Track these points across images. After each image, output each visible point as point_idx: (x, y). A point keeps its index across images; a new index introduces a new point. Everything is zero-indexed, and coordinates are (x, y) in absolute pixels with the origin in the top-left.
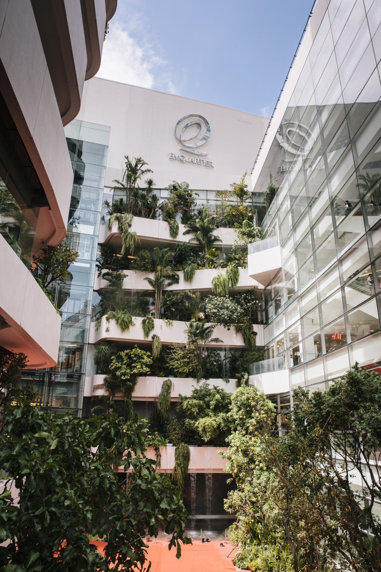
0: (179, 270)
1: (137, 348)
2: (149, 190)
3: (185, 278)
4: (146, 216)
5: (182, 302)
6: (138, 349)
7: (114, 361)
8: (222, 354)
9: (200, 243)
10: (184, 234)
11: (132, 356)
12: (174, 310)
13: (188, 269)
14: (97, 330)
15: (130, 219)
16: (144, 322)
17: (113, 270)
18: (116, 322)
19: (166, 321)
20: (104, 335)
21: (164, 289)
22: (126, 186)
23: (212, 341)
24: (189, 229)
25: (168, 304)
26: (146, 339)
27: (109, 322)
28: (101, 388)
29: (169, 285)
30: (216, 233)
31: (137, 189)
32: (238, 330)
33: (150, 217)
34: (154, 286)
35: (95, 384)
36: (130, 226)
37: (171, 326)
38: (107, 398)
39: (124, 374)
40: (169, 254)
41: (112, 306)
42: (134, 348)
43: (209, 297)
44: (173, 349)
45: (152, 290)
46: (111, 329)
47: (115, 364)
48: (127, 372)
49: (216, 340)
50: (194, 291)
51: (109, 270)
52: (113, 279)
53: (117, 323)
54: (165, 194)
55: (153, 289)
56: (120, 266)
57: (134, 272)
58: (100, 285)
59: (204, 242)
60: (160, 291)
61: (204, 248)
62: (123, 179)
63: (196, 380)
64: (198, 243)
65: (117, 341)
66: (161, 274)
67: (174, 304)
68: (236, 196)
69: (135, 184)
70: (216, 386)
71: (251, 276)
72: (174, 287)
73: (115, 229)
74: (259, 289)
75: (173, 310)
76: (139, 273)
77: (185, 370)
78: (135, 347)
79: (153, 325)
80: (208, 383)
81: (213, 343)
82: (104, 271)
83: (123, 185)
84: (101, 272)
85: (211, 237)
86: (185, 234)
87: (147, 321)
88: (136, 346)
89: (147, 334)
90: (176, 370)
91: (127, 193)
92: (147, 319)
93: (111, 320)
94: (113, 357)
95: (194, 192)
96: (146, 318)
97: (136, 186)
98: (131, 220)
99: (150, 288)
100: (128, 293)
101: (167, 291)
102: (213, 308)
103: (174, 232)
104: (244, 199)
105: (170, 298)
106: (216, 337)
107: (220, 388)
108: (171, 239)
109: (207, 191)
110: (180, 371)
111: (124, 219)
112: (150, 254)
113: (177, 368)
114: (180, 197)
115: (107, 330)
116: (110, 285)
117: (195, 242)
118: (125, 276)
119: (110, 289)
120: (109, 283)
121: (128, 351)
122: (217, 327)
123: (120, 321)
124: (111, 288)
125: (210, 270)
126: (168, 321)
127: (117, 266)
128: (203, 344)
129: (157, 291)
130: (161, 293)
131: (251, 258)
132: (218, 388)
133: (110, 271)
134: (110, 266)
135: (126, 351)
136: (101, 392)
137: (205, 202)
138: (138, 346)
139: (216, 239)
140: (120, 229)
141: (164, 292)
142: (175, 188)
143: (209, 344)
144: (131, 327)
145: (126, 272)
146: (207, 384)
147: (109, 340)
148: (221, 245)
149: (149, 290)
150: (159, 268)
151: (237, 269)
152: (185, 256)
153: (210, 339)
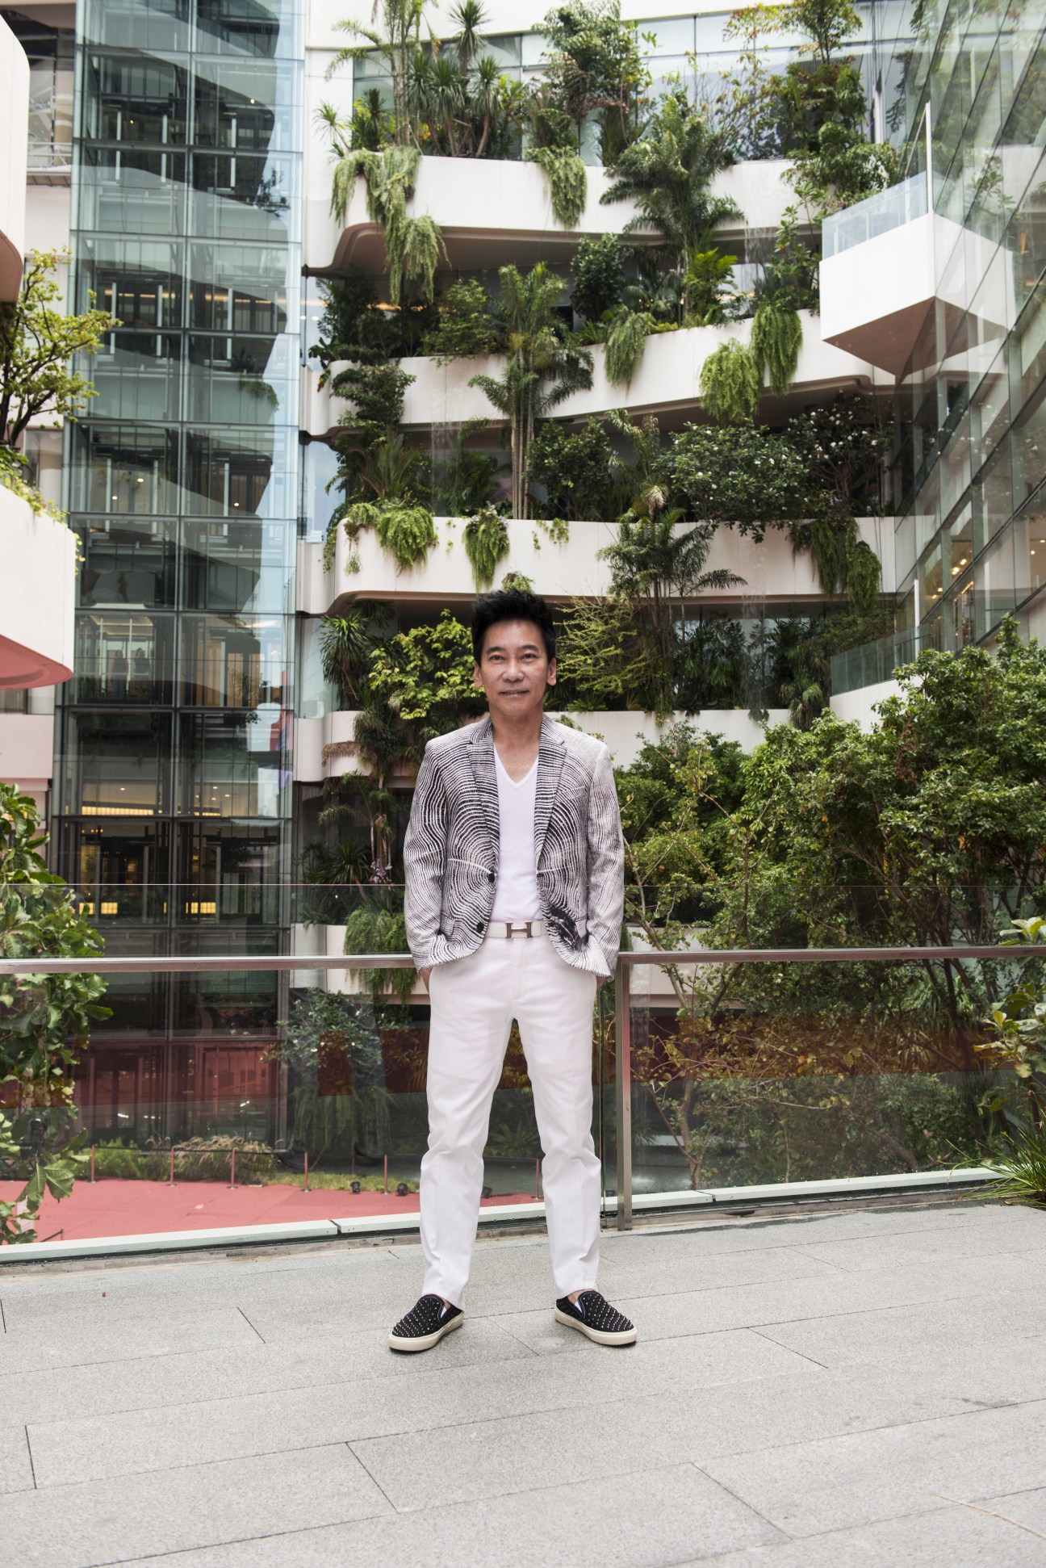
0: (591, 343)
1: (450, 620)
2: (466, 44)
3: (608, 368)
4: (466, 148)
5: (596, 455)
6: (454, 623)
7: (379, 666)
8: (748, 626)
9: (668, 234)
10: (607, 199)
11: (435, 645)
12: (571, 484)
13: (618, 335)
14: (329, 569)
15: (406, 167)
16: (471, 531)
17: (366, 360)
18: (380, 539)
19: (550, 524)
20: (348, 584)
21: (541, 416)
22: (385, 40)
23: (704, 582)
24: (624, 179)
25: (549, 468)
26: (483, 591)
27: (357, 540)
28: (349, 753)
29: (559, 396)
30: (721, 187)
31: (427, 46)
32: (800, 541)
33: (479, 152)
34: (503, 406)
35: (329, 742)
36: (409, 193)
37: (563, 540)
38: (369, 783)
39: (411, 705)
40: (549, 284)
41: (368, 486)
42: (441, 620)
43: (689, 429)
44: (570, 616)
45: (498, 422)
46: (364, 564)
47: (382, 674)
48: (420, 696)
49: (720, 578)
50: (637, 415)
51: (354, 361)
52: (366, 392)
53: (383, 543)
54: (537, 51)
55: (506, 417)
56: (387, 346)
57: (434, 363)
58: (328, 418)
59: (678, 227)
60: (525, 421)
61: (680, 248)
62: (375, 10)
63: (652, 719)
64: (657, 233)
65: (391, 602)
66: (526, 360)
67: (570, 464)
68: (801, 28)
69: (418, 25)
70: (714, 733)
71: (831, 341)
72: (576, 405)
73: (359, 213)
74: (875, 388)
75: (567, 486)
76: (451, 366)
77: (613, 685)
78: (444, 618)
79: (504, 539)
80: (690, 725)
81: (709, 591)
82: (339, 367)
83: (372, 38)
84: (329, 372)
85: (703, 206)
86: (609, 202)
87: (483, 527)
88: (445, 613)
89: (484, 572)
90: (585, 686)
91: (393, 68)
92: (481, 523)
93: (362, 533)
94: (376, 653)
95: (641, 28)
96: (477, 518)
97: (424, 36)
98: (411, 173)
99: (494, 413)
100: (420, 435)
101: (547, 420)
102: (699, 469)
103: (568, 200)
104: (833, 32)
105: (556, 446)
106: (719, 568)
107: (728, 738)
108: (558, 227)
109: (695, 17)
110: (597, 687)
111: (384, 170)
112: (483, 293)
113: (585, 679)
114: (585, 57)
115: (354, 567)
116: (360, 416)
117: (648, 231)
118: (407, 381)
119: (359, 428)
120: (358, 409)
121: (422, 631)
122: (717, 533)
123: (390, 533)
124: (362, 424)
125: (696, 330)
126: (555, 524)
127: (379, 346)
128: (677, 594)
129: (514, 425)
130: (530, 429)
131: (831, 274)
132: (721, 742)
133: (357, 366)
134: (351, 348)
135: (413, 632)
136: (348, 766)
137: (682, 67)
138: (452, 614)
139: (725, 213)
140: (377, 208)
141: (540, 423)
142: (568, 22)
143: (695, 594)
144: (430, 553)
145: (409, 365)
146: (688, 729)
147: (364, 600)
148: (741, 232)
149: (487, 422)
150: (517, 339)
151: (795, 322)
152: (610, 288)
153: (696, 579)
